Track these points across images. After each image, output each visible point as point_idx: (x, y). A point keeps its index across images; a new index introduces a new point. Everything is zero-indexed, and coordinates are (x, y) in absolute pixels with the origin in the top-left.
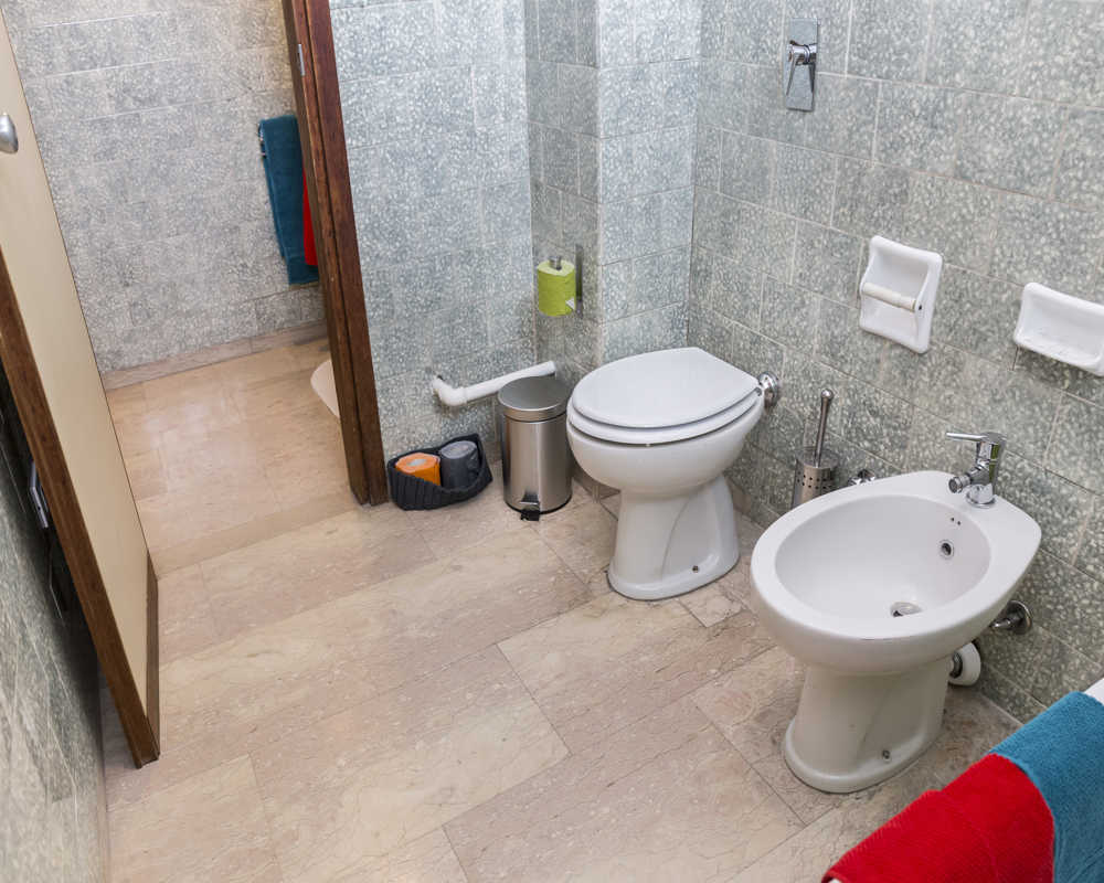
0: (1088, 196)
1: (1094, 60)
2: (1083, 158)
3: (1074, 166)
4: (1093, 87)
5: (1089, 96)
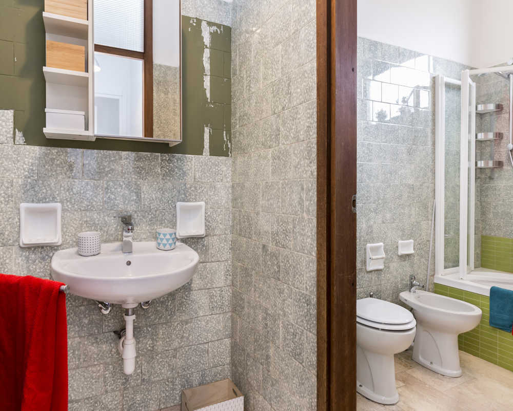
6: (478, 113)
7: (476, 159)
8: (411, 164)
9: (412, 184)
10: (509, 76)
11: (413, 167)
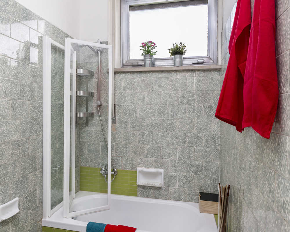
0: (6, 180)
1: (2, 154)
2: (4, 174)
3: (3, 176)
4: (3, 159)
5: (2, 161)
6: (78, 75)
7: (76, 111)
8: (15, 119)
9: (17, 139)
10: (98, 52)
11: (18, 122)
